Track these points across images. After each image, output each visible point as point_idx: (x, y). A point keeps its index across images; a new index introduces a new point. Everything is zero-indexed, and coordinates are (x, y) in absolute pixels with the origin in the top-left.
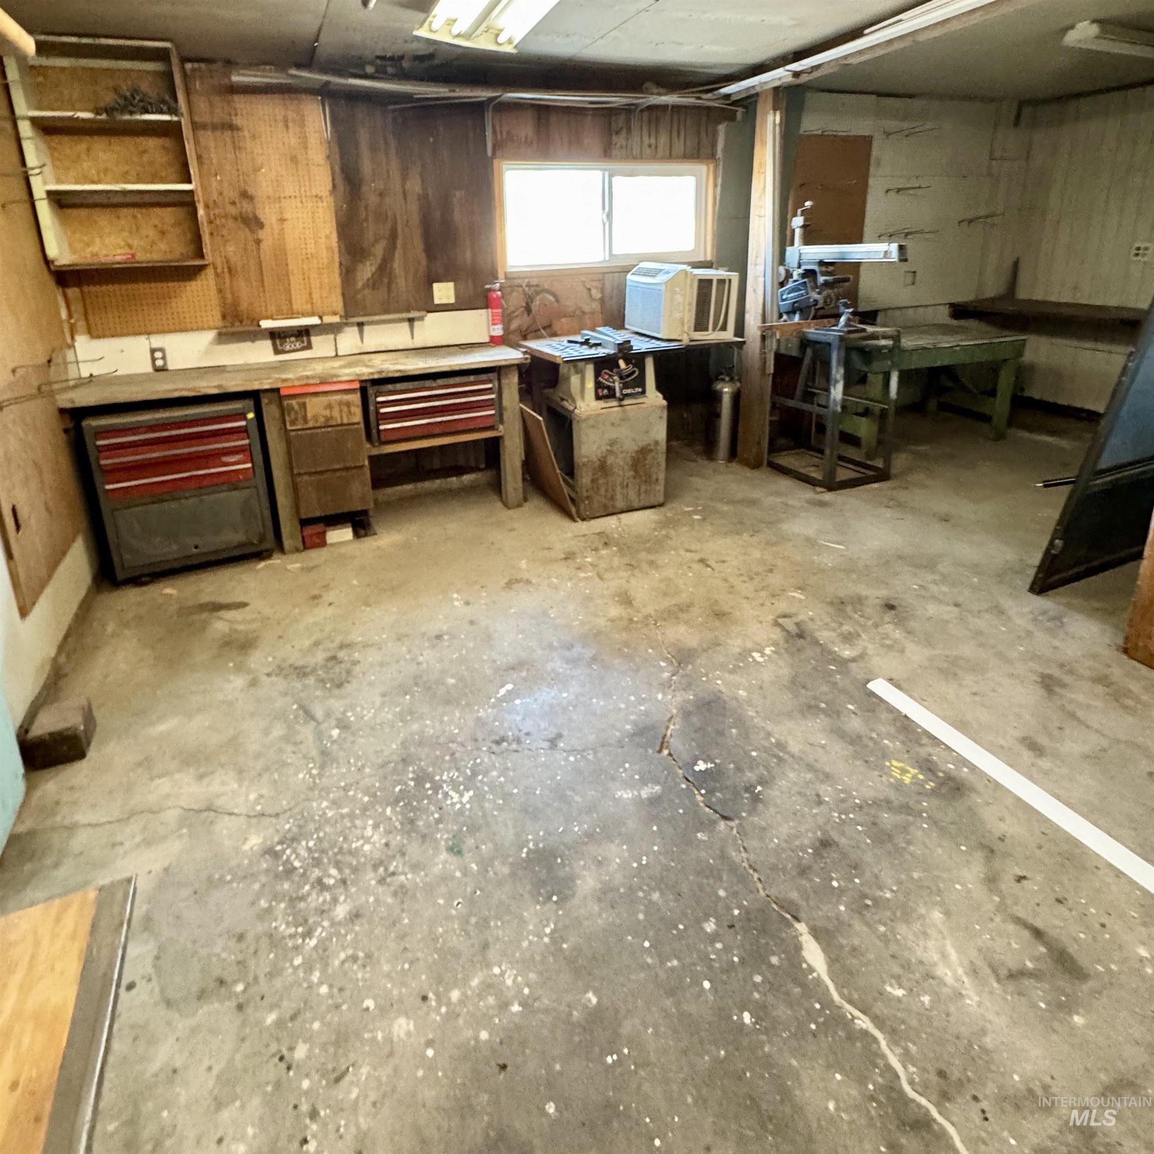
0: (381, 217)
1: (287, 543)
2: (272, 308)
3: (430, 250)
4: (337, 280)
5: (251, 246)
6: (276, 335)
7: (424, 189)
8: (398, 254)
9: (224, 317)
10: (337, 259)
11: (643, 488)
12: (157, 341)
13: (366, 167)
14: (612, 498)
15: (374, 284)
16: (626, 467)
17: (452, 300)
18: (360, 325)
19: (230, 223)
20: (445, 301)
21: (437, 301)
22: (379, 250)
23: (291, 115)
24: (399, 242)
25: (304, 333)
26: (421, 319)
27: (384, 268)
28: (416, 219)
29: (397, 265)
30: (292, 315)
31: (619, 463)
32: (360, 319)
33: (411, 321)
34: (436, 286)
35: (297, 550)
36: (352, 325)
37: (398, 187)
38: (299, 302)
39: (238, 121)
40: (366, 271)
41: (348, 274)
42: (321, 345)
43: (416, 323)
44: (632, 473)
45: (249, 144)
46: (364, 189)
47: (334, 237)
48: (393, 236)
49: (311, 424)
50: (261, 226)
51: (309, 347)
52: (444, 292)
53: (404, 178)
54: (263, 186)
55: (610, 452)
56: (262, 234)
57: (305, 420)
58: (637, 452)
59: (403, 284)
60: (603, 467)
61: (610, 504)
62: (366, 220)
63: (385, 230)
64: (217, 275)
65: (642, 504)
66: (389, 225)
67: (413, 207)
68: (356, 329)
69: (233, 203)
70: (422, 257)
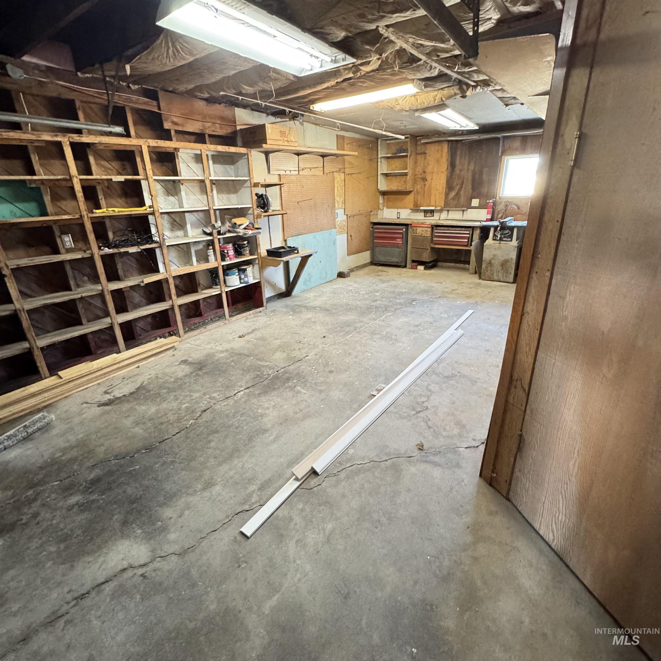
0: (459, 177)
1: (408, 266)
2: (425, 204)
3: (473, 189)
4: (444, 197)
5: (423, 186)
6: (426, 212)
7: (475, 168)
8: (463, 189)
9: (414, 205)
10: (444, 191)
11: (505, 275)
12: (399, 210)
13: (458, 162)
14: (493, 275)
15: (454, 199)
16: (499, 265)
17: (477, 205)
18: (448, 211)
19: (420, 180)
20: (475, 205)
21: (472, 205)
22: (457, 188)
23: (440, 148)
24: (464, 186)
25: (432, 212)
26: (467, 210)
27: (458, 194)
28: (470, 178)
29: (462, 193)
30: (430, 206)
31: (496, 263)
32: (448, 209)
33: (463, 211)
34: (473, 200)
35: (410, 268)
36: (445, 210)
37: (466, 168)
38: (433, 203)
39: (427, 152)
40: (453, 194)
41: (447, 195)
42: (436, 215)
43: (465, 212)
44: (501, 268)
45: (428, 158)
46: (456, 169)
47: (445, 184)
48: (463, 183)
49: (417, 235)
50: (426, 180)
51: (433, 216)
52: (475, 202)
53: (469, 164)
54: (429, 169)
55: (493, 258)
56: (426, 183)
57: (416, 233)
58: (503, 261)
59: (463, 199)
60: (490, 263)
61: (492, 276)
62: (455, 178)
63: (460, 182)
64: (415, 194)
65: (503, 280)
66: (461, 180)
67: (470, 174)
68: (447, 212)
69: (421, 174)
70: (471, 191)
